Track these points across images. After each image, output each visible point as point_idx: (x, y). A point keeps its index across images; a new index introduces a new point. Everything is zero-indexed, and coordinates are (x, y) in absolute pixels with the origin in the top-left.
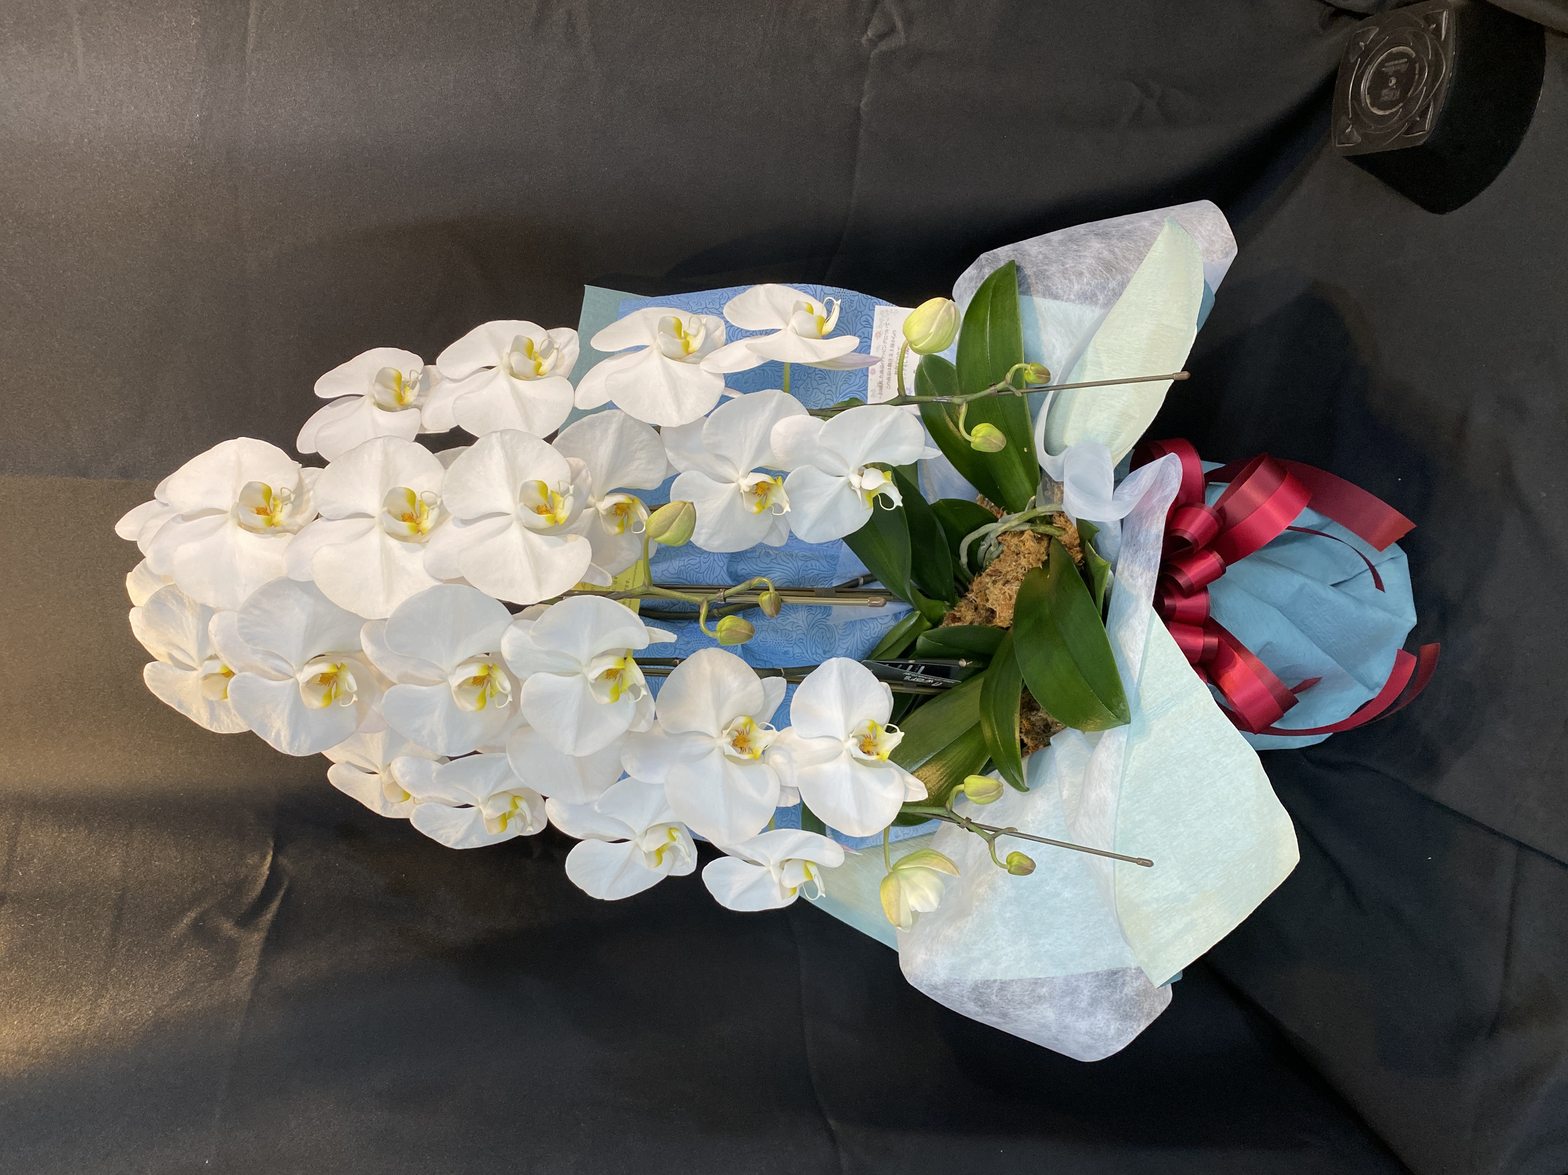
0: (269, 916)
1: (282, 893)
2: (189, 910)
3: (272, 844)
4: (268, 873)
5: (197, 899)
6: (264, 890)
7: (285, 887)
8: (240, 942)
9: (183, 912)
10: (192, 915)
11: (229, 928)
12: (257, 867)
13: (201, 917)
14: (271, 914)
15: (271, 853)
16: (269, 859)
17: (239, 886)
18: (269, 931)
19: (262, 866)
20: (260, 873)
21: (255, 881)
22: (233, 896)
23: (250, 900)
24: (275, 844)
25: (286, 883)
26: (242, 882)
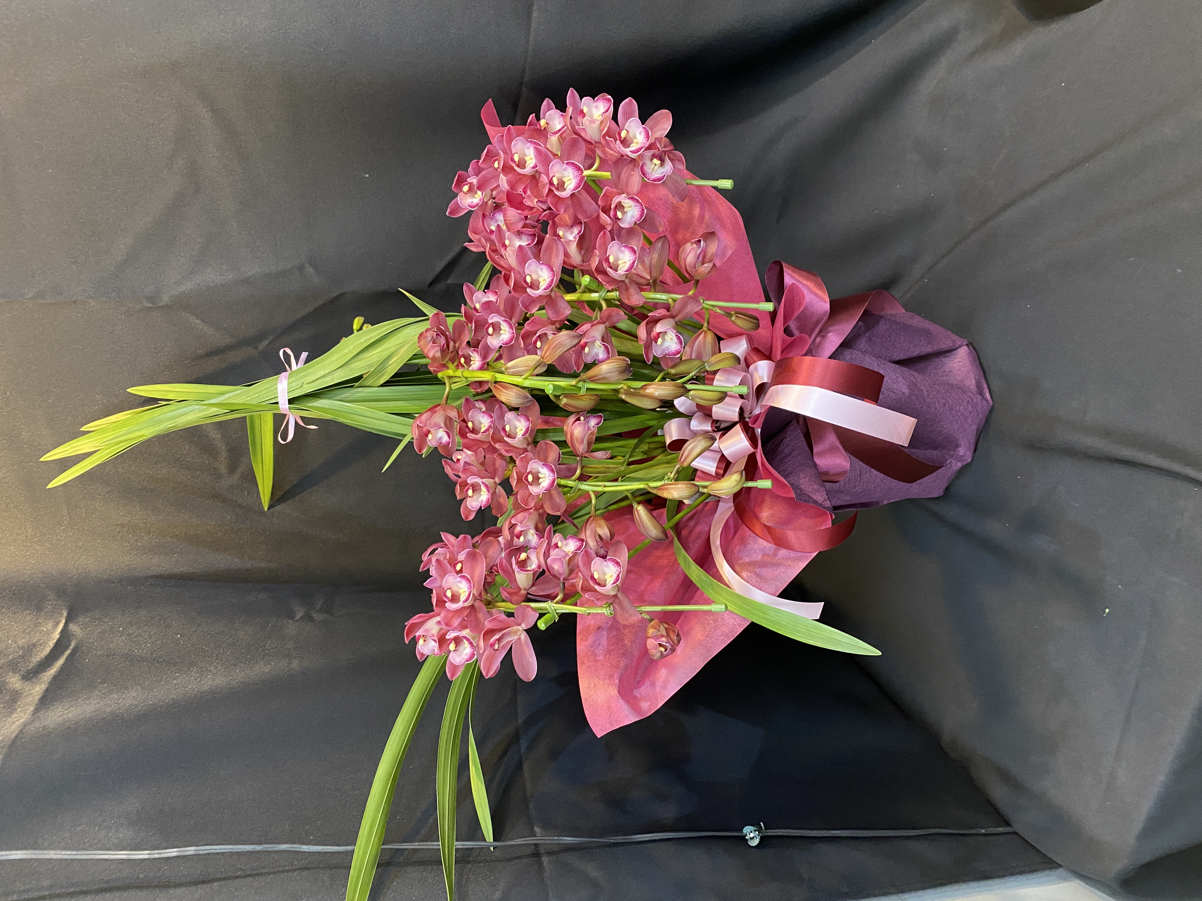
0: (53, 671)
1: (68, 652)
3: (65, 614)
4: (58, 636)
6: (52, 650)
7: (71, 647)
8: (22, 693)
11: (14, 681)
12: (49, 633)
14: (54, 670)
15: (64, 621)
16: (61, 626)
17: (30, 649)
18: (50, 683)
19: (53, 633)
20: (51, 637)
21: (45, 643)
22: (23, 657)
23: (38, 659)
24: (68, 614)
25: (73, 644)
26: (34, 645)
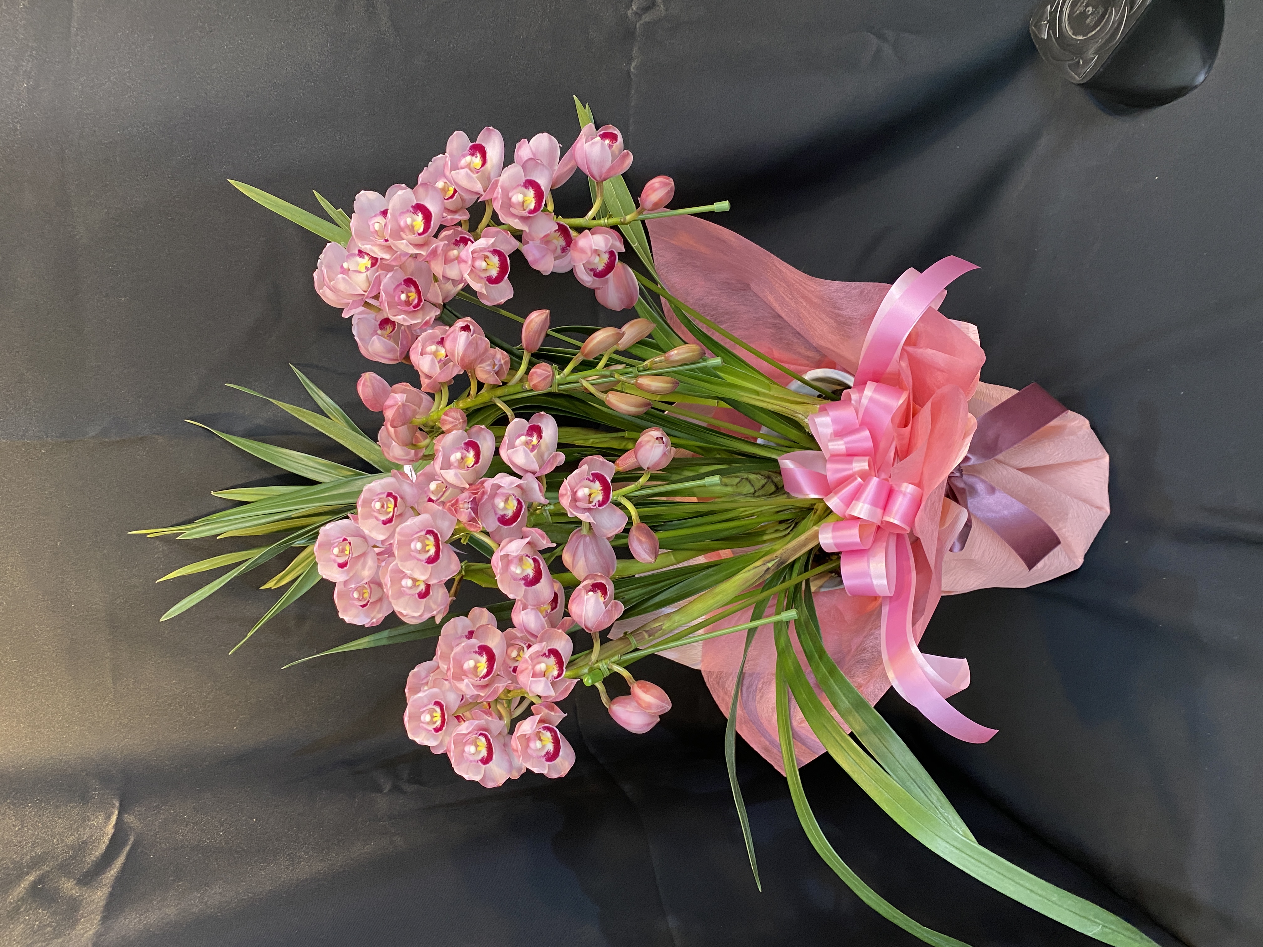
0: (113, 871)
1: (127, 848)
2: (27, 874)
3: (117, 804)
4: (113, 831)
5: (35, 863)
6: (108, 848)
7: (130, 843)
8: (82, 900)
9: (20, 877)
10: (31, 878)
11: (70, 887)
12: (101, 828)
13: (40, 880)
14: (115, 870)
15: (117, 812)
16: (114, 818)
17: (82, 847)
18: (113, 887)
19: (106, 827)
20: (104, 833)
21: (99, 840)
22: (73, 857)
23: (93, 858)
24: (121, 804)
25: (132, 839)
26: (85, 843)
